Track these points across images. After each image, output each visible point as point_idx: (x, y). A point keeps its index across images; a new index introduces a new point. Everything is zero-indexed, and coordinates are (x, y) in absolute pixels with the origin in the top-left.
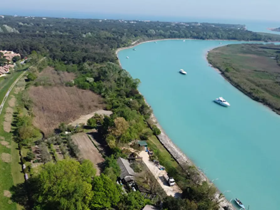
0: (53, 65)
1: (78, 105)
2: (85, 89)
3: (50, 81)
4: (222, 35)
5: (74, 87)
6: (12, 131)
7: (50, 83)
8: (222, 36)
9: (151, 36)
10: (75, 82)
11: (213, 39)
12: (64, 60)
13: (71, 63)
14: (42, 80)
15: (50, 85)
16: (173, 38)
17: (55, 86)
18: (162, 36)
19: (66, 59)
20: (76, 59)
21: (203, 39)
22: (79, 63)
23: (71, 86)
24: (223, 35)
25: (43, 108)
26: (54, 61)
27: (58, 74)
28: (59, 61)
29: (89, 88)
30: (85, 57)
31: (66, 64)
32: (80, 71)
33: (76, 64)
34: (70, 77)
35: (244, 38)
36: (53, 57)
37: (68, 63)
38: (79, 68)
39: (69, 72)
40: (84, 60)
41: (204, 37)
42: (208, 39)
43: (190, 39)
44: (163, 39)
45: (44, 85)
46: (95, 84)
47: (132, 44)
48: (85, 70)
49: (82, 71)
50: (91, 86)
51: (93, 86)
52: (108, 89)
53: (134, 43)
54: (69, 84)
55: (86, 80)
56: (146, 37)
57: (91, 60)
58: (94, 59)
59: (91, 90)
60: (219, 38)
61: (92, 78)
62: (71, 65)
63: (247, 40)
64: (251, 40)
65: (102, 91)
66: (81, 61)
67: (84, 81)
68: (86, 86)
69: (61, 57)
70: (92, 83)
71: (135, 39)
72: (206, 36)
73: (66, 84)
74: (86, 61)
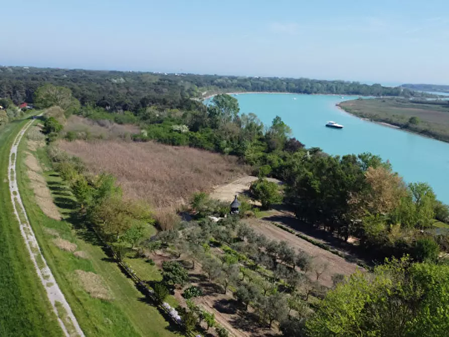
2: (178, 145)
3: (95, 133)
4: (336, 88)
5: (151, 142)
6: (65, 217)
7: (97, 135)
8: (336, 90)
9: (224, 87)
11: (322, 93)
12: (104, 105)
13: (119, 109)
14: (78, 131)
15: (101, 138)
16: (259, 91)
17: (111, 139)
18: (241, 88)
19: (109, 103)
20: (130, 102)
21: (309, 93)
22: (136, 111)
23: (144, 140)
24: (339, 87)
26: (84, 107)
27: (102, 125)
28: (94, 106)
29: (186, 143)
30: (145, 99)
31: (111, 111)
32: (145, 121)
33: (130, 111)
34: (128, 129)
35: (372, 92)
36: (81, 100)
37: (113, 109)
38: (139, 117)
39: (121, 123)
41: (309, 89)
42: (315, 93)
43: (287, 93)
44: (245, 91)
46: (198, 135)
47: (203, 95)
48: (157, 119)
49: (149, 121)
50: (188, 138)
51: (196, 138)
52: (230, 142)
53: (205, 93)
54: (139, 138)
55: (171, 131)
56: (218, 88)
57: (158, 103)
58: (164, 102)
59: (190, 146)
60: (332, 92)
61: (184, 126)
62: (120, 113)
63: (378, 95)
64: (383, 95)
65: (222, 146)
66: (138, 105)
67: (168, 131)
68: (180, 139)
69: (96, 101)
70: (190, 134)
71: (201, 88)
72: (312, 88)
73: (133, 138)
74: (150, 106)
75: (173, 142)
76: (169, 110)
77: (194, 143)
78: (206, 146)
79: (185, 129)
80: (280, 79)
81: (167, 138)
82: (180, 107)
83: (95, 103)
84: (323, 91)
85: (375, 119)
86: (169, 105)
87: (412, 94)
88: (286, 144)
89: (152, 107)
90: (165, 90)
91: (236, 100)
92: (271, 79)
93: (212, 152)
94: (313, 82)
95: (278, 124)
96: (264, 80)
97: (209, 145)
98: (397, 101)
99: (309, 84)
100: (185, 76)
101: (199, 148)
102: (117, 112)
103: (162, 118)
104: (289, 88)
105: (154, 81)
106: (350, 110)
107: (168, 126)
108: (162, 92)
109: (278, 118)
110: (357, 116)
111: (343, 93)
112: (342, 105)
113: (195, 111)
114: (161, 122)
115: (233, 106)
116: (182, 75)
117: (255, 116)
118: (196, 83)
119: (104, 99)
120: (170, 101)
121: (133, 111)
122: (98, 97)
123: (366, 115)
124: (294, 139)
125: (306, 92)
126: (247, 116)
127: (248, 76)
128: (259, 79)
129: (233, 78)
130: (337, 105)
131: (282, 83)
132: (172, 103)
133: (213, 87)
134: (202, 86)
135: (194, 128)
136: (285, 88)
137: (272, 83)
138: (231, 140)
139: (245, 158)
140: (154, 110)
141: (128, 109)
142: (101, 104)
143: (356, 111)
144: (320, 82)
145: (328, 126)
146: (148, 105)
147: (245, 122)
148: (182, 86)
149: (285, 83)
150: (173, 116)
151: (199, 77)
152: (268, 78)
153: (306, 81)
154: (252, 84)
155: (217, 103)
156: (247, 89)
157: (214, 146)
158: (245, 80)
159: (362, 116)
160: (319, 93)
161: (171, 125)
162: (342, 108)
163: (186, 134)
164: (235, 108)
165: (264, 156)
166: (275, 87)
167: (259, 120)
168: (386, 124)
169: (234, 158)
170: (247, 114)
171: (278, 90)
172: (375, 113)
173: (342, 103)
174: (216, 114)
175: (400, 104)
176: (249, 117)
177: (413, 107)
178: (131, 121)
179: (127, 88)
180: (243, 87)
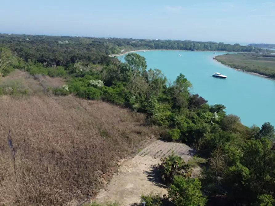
0: (26, 68)
1: (95, 131)
2: (93, 99)
3: (23, 87)
4: (210, 47)
5: (70, 96)
7: (23, 90)
9: (136, 46)
10: (69, 88)
11: (202, 50)
12: (43, 62)
13: (54, 65)
14: (7, 86)
15: (25, 93)
16: (159, 49)
17: (34, 94)
19: (46, 60)
20: (62, 59)
22: (66, 66)
23: (64, 94)
24: (212, 46)
25: (10, 142)
26: (27, 63)
27: (36, 79)
28: (35, 62)
29: (100, 97)
30: (74, 56)
31: (46, 66)
32: (71, 75)
33: (62, 65)
34: (57, 83)
36: (25, 58)
37: (49, 65)
38: (68, 71)
39: (52, 76)
40: (73, 60)
42: (197, 50)
43: (178, 50)
44: (150, 49)
45: (11, 93)
46: (110, 90)
47: (121, 52)
48: (80, 73)
49: (75, 74)
50: (102, 93)
51: (108, 93)
52: (139, 97)
53: (123, 51)
54: (59, 92)
55: (89, 85)
56: (132, 47)
57: (84, 60)
58: (89, 59)
59: (104, 100)
60: (208, 50)
61: (100, 81)
62: (54, 68)
63: (238, 51)
64: (241, 51)
65: (131, 102)
66: (69, 61)
67: (86, 85)
68: (94, 93)
69: (37, 58)
70: (104, 89)
71: (120, 47)
72: (194, 47)
73: (54, 92)
74: (78, 62)
75: (88, 96)
76: (92, 65)
77: (107, 98)
78: (117, 101)
79: (100, 83)
80: (173, 41)
81: (84, 93)
82: (101, 63)
83: (36, 59)
84: (202, 49)
85: (246, 69)
86: (92, 61)
87: (260, 50)
88: (190, 101)
89: (79, 63)
90: (94, 49)
91: (144, 59)
92: (166, 41)
93: (122, 107)
94: (194, 43)
95: (181, 80)
96: (162, 42)
97: (120, 100)
98: (253, 55)
99: (192, 44)
100: (111, 39)
101: (111, 103)
102: (51, 67)
103: (84, 72)
104: (179, 47)
105: (88, 43)
106: (225, 62)
107: (87, 81)
108: (91, 51)
109: (182, 75)
110: (232, 67)
111: (214, 50)
112: (217, 58)
113: (111, 67)
114: (83, 76)
115: (141, 63)
116: (110, 39)
117: (160, 72)
118: (117, 44)
119: (43, 56)
120: (93, 58)
121: (65, 65)
122: (38, 55)
123: (238, 66)
124: (197, 95)
125: (191, 49)
126: (153, 71)
127: (152, 39)
128: (159, 41)
129: (142, 40)
130: (214, 59)
131: (175, 44)
132: (95, 60)
133: (129, 47)
134: (121, 46)
135: (108, 83)
136: (176, 47)
137: (168, 44)
138: (140, 95)
139: (153, 117)
140: (80, 66)
141: (61, 64)
142: (41, 60)
143: (230, 63)
144: (198, 43)
145: (214, 76)
146: (76, 61)
147: (152, 76)
148: (107, 46)
149: (176, 43)
150: (93, 70)
151: (120, 40)
152: (165, 40)
153: (189, 42)
154: (154, 44)
155: (128, 61)
156: (151, 47)
157: (124, 101)
158: (150, 42)
159: (235, 67)
160: (199, 50)
161: (90, 79)
162: (218, 60)
163: (101, 89)
164: (143, 65)
165: (171, 116)
166: (170, 46)
167: (163, 75)
168: (255, 73)
169: (142, 116)
170: (153, 69)
171: (172, 48)
172: (245, 65)
173: (216, 57)
174: (127, 70)
175: (256, 57)
176: (155, 72)
177: (265, 59)
178: (60, 75)
179: (67, 48)
180: (149, 46)
